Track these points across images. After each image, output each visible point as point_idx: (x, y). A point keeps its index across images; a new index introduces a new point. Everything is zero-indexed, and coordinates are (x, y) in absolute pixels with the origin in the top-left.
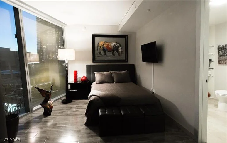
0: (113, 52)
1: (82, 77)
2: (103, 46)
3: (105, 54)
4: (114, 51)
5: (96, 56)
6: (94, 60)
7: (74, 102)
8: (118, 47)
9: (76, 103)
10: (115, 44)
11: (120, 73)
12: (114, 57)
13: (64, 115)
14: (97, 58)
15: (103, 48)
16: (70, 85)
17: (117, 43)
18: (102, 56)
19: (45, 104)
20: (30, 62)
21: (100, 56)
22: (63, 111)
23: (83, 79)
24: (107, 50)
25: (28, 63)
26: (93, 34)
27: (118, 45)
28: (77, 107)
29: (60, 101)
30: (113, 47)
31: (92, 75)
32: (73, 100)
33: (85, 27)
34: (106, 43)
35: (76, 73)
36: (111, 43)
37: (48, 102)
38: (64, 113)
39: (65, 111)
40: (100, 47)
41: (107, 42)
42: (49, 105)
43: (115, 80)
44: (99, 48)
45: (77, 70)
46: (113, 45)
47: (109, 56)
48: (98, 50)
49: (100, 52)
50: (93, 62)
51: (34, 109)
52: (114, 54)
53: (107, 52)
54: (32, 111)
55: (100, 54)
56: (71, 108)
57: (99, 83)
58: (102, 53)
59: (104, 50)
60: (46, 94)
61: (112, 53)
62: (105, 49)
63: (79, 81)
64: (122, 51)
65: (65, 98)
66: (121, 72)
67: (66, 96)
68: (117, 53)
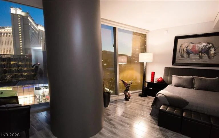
0: (200, 54)
1: (158, 78)
2: (187, 48)
3: (189, 57)
4: (202, 53)
5: (177, 58)
6: (174, 63)
7: (148, 97)
8: (210, 48)
9: (150, 99)
10: (205, 44)
11: (205, 79)
12: (201, 60)
13: (137, 103)
14: (177, 61)
15: (187, 50)
16: (147, 83)
17: (208, 43)
18: (184, 59)
19: (126, 92)
20: (121, 62)
21: (182, 59)
22: (138, 101)
23: (159, 80)
24: (191, 52)
25: (119, 63)
26: (176, 36)
27: (210, 45)
28: (149, 101)
29: (138, 94)
30: (201, 49)
31: (169, 78)
32: (147, 96)
33: (167, 31)
34: (192, 45)
35: (153, 74)
36: (199, 44)
37: (128, 92)
38: (138, 102)
39: (139, 101)
40: (183, 49)
41: (193, 43)
42: (128, 93)
43: (195, 86)
44: (182, 51)
45: (154, 71)
46: (202, 46)
47: (194, 59)
48: (179, 52)
49: (182, 54)
50: (173, 65)
51: (120, 94)
52: (201, 57)
53: (191, 55)
54: (119, 95)
55: (182, 57)
56: (144, 101)
57: (174, 86)
58: (185, 55)
59: (188, 53)
60: (127, 85)
61: (198, 55)
62: (190, 52)
63: (156, 81)
64: (214, 54)
65: (141, 93)
66: (208, 78)
67: (143, 91)
68: (206, 55)
